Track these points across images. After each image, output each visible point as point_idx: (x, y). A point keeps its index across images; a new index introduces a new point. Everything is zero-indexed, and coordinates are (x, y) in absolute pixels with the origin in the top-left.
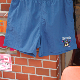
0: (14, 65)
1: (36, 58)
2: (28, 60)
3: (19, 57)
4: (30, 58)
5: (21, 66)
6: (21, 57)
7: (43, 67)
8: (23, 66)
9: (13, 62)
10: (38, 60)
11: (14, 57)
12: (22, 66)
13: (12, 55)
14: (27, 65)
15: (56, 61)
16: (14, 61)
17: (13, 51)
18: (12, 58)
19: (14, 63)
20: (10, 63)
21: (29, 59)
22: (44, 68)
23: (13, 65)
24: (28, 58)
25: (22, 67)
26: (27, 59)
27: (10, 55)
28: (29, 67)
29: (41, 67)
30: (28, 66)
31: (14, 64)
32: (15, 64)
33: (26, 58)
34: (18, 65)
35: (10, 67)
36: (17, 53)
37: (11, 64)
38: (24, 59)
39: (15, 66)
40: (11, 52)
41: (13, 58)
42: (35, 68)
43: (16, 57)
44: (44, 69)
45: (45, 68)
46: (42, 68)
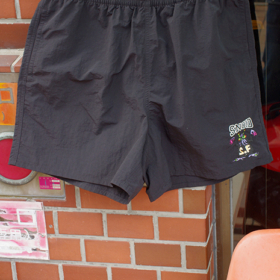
0: (54, 239)
1: (133, 208)
2: (104, 218)
3: (71, 210)
4: (110, 211)
5: (79, 240)
6: (79, 209)
7: (161, 239)
8: (88, 237)
9: (51, 227)
10: (140, 216)
11: (55, 210)
12: (82, 239)
13: (46, 204)
14: (103, 235)
15: (203, 217)
16: (56, 225)
17: (51, 188)
18: (46, 213)
19: (57, 231)
20: (41, 231)
21: (108, 215)
22: (161, 242)
23: (52, 236)
24: (105, 212)
25: (86, 241)
26: (101, 215)
27: (39, 204)
28: (110, 242)
29: (153, 238)
30: (105, 238)
31: (53, 233)
32: (57, 235)
33: (99, 211)
34: (70, 237)
35: (42, 244)
36: (64, 195)
37: (45, 234)
38: (89, 214)
39: (59, 239)
40: (44, 193)
41: (51, 212)
42: (132, 242)
43: (60, 209)
44: (163, 245)
45: (166, 242)
46: (157, 241)
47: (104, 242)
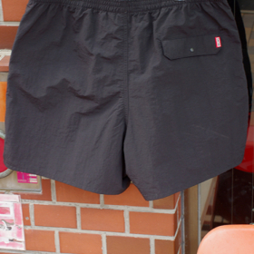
0: (30, 230)
1: (106, 203)
2: (78, 211)
3: (46, 203)
4: (84, 205)
5: (53, 232)
6: (54, 202)
7: (131, 232)
8: (62, 229)
9: (27, 219)
10: (112, 210)
11: (31, 203)
12: (57, 231)
14: (76, 227)
15: (172, 212)
16: (32, 217)
17: (28, 182)
18: (23, 205)
19: (33, 223)
20: (19, 223)
21: (82, 209)
22: (132, 235)
23: (28, 228)
24: (79, 206)
25: (60, 233)
26: (75, 208)
27: (17, 196)
28: (83, 234)
29: (124, 231)
30: (79, 230)
31: (29, 224)
32: (33, 227)
33: (73, 204)
34: (45, 228)
35: (19, 235)
36: (40, 189)
37: (22, 226)
38: (64, 207)
39: (35, 231)
40: (22, 186)
41: (28, 205)
42: (104, 235)
43: (37, 202)
44: (133, 238)
45: (136, 236)
46: (127, 234)
47: (77, 234)
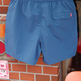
0: (11, 72)
3: (16, 64)
5: (19, 73)
6: (19, 63)
9: (10, 69)
10: (38, 66)
11: (11, 64)
12: (20, 73)
13: (9, 61)
15: (57, 67)
16: (12, 68)
17: (10, 57)
18: (9, 64)
19: (12, 70)
20: (7, 70)
23: (10, 72)
24: (27, 65)
25: (21, 73)
26: (25, 65)
27: (7, 61)
28: (28, 74)
29: (41, 73)
30: (27, 73)
31: (11, 71)
32: (12, 71)
34: (16, 72)
35: (7, 74)
37: (8, 71)
39: (12, 73)
40: (8, 58)
42: (35, 74)
43: (13, 63)
44: (44, 75)
46: (42, 74)
